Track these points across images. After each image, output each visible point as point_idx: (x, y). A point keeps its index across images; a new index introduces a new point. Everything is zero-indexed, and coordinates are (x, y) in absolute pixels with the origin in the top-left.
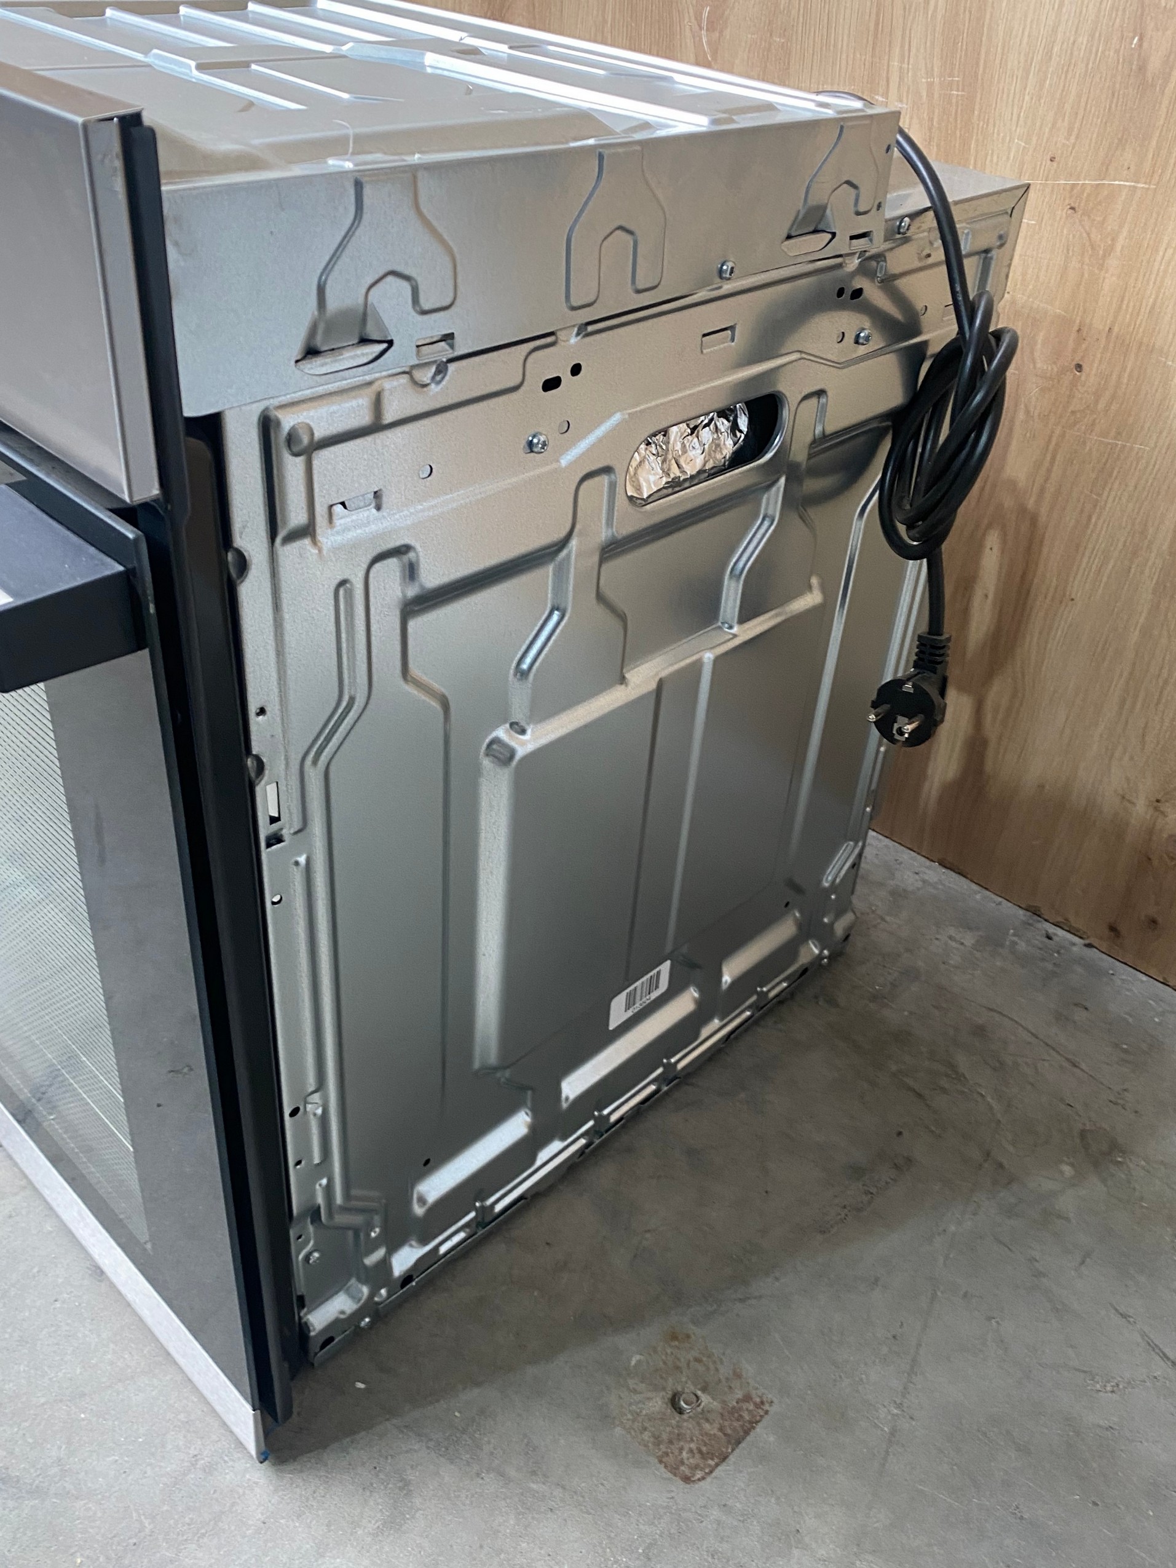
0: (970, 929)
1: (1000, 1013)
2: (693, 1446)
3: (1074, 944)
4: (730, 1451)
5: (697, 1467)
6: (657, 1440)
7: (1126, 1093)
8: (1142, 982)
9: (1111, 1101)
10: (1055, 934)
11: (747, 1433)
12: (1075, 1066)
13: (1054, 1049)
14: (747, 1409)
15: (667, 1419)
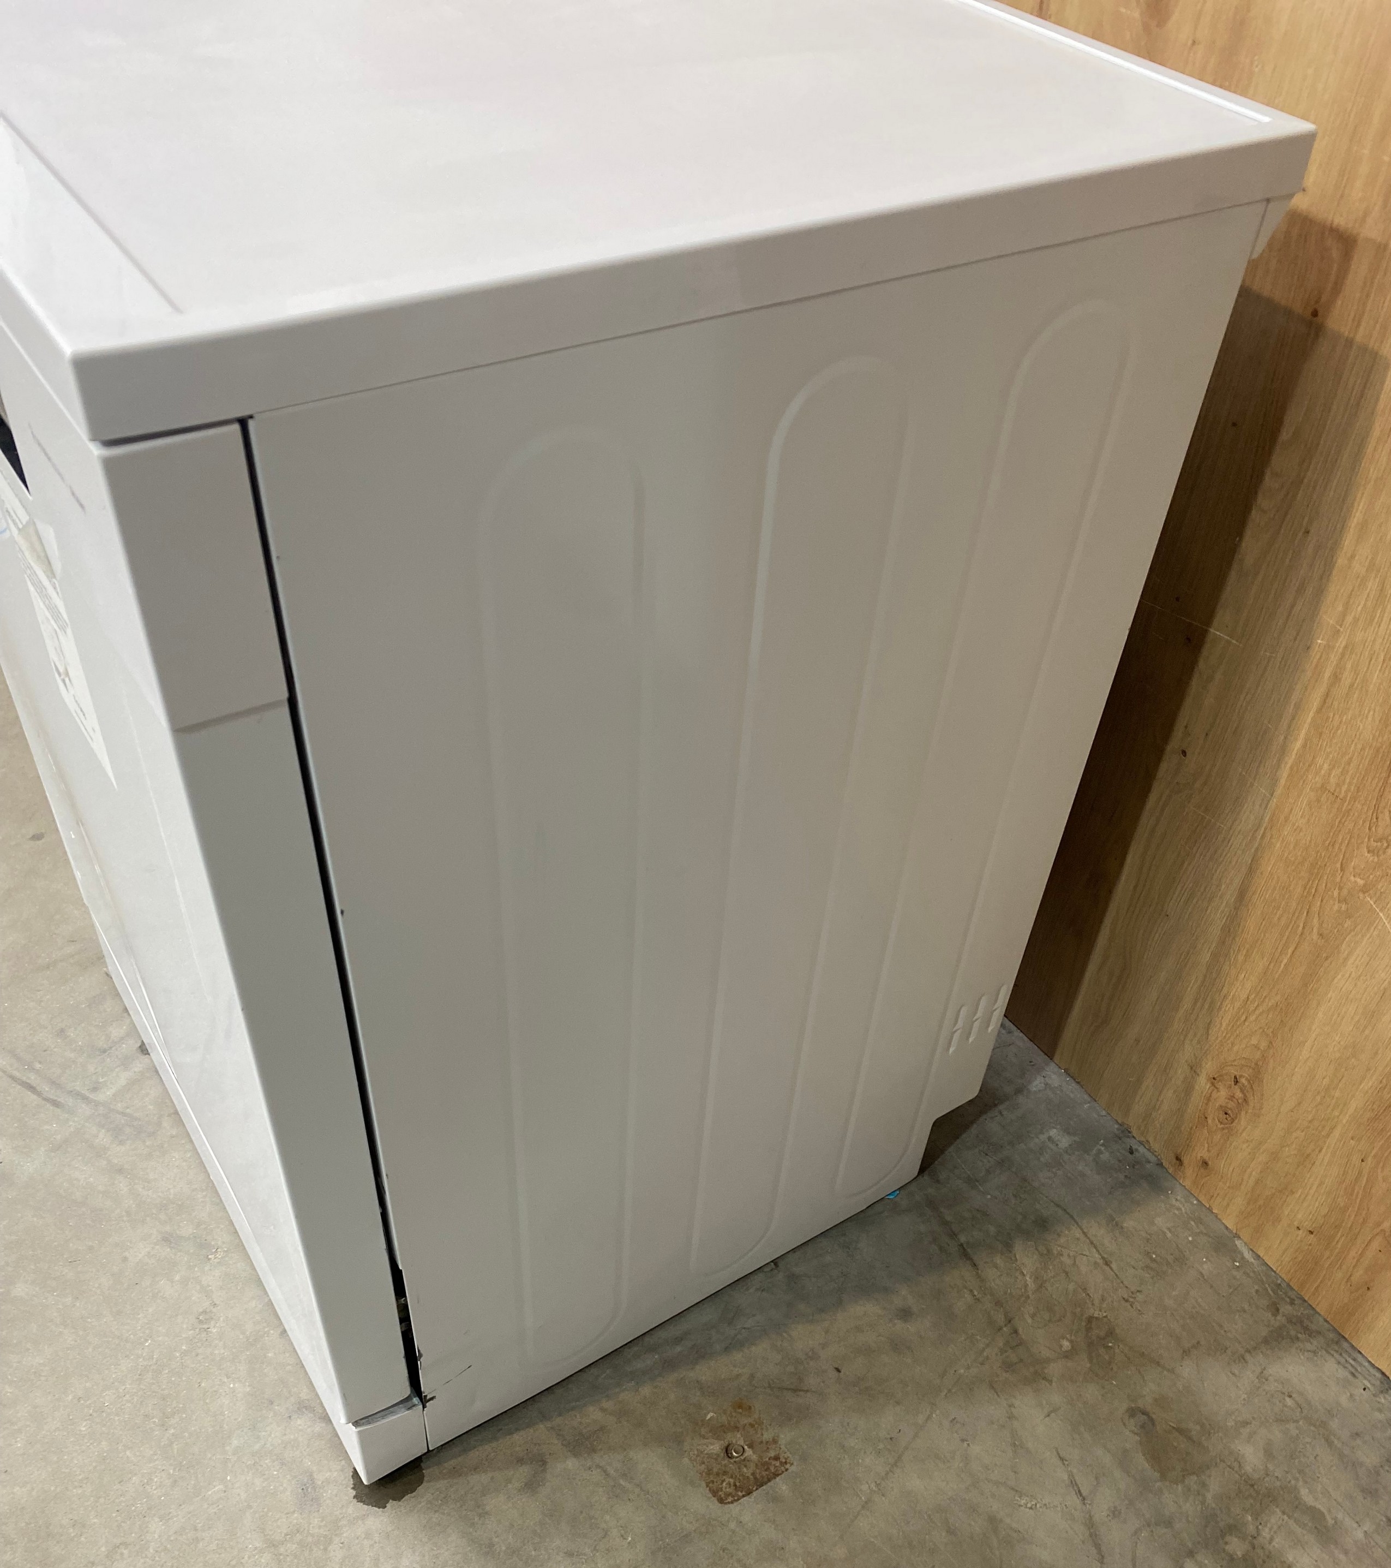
0: (1069, 1133)
1: (1065, 1210)
2: (732, 1481)
3: (1149, 1162)
4: (754, 1489)
5: (730, 1494)
6: (709, 1472)
7: (1138, 1294)
8: (1192, 1203)
9: (1124, 1298)
10: (1137, 1150)
11: (769, 1480)
12: (1107, 1263)
13: (1095, 1247)
14: (774, 1465)
15: (719, 1459)
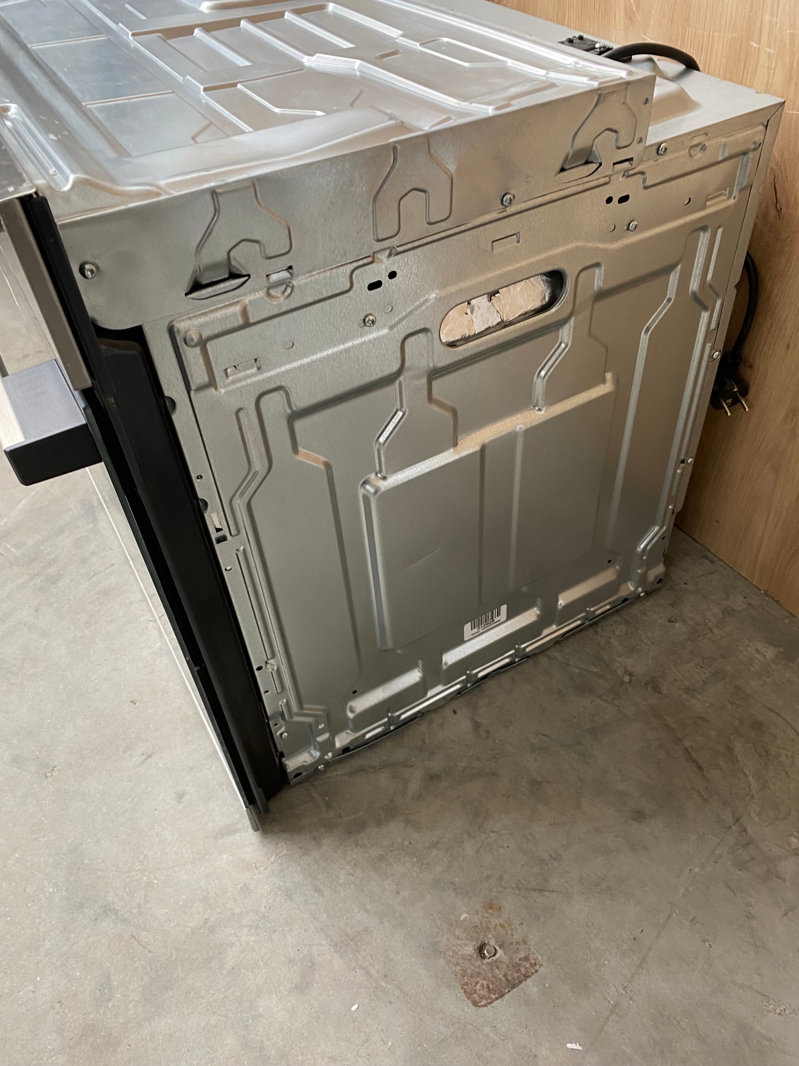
2: (485, 982)
4: (507, 991)
5: (482, 997)
6: (464, 974)
11: (520, 982)
14: (524, 966)
15: (473, 961)
